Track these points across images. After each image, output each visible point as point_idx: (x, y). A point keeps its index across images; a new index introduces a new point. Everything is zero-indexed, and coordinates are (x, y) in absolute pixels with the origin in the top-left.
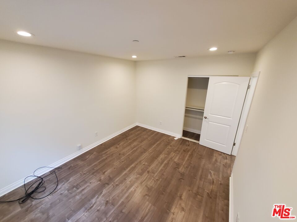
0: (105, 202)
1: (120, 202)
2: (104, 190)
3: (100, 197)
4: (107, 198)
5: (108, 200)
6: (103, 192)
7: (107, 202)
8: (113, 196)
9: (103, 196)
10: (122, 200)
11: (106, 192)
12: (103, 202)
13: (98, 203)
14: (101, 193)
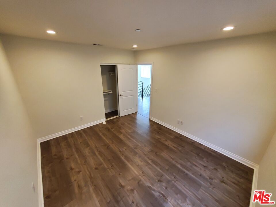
0: (159, 183)
1: (160, 171)
2: (146, 184)
3: (154, 188)
4: (156, 181)
5: (157, 180)
6: (148, 185)
7: (160, 181)
8: (154, 176)
9: (152, 184)
10: (159, 169)
11: (149, 183)
12: (159, 185)
13: (159, 189)
14: (149, 187)
